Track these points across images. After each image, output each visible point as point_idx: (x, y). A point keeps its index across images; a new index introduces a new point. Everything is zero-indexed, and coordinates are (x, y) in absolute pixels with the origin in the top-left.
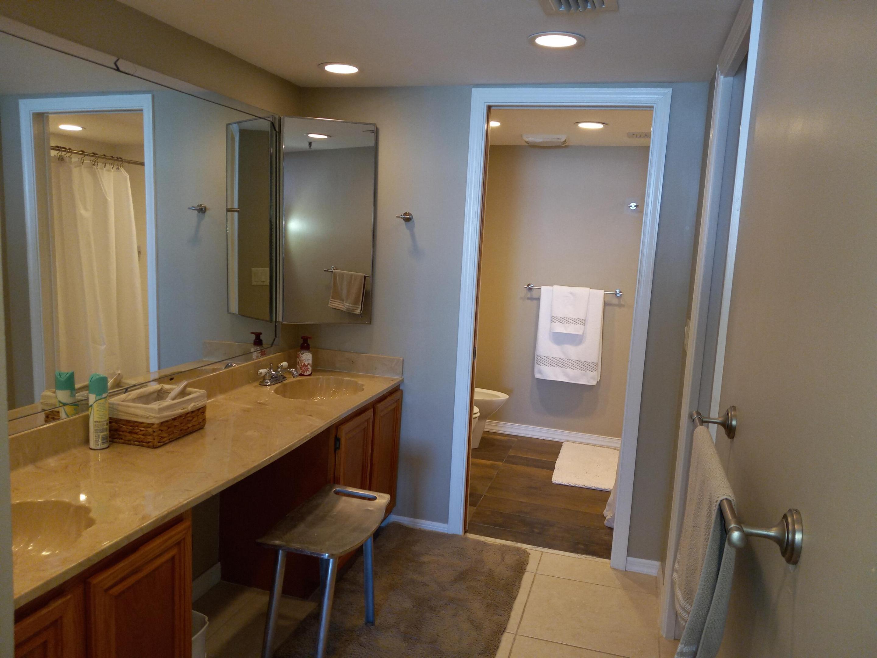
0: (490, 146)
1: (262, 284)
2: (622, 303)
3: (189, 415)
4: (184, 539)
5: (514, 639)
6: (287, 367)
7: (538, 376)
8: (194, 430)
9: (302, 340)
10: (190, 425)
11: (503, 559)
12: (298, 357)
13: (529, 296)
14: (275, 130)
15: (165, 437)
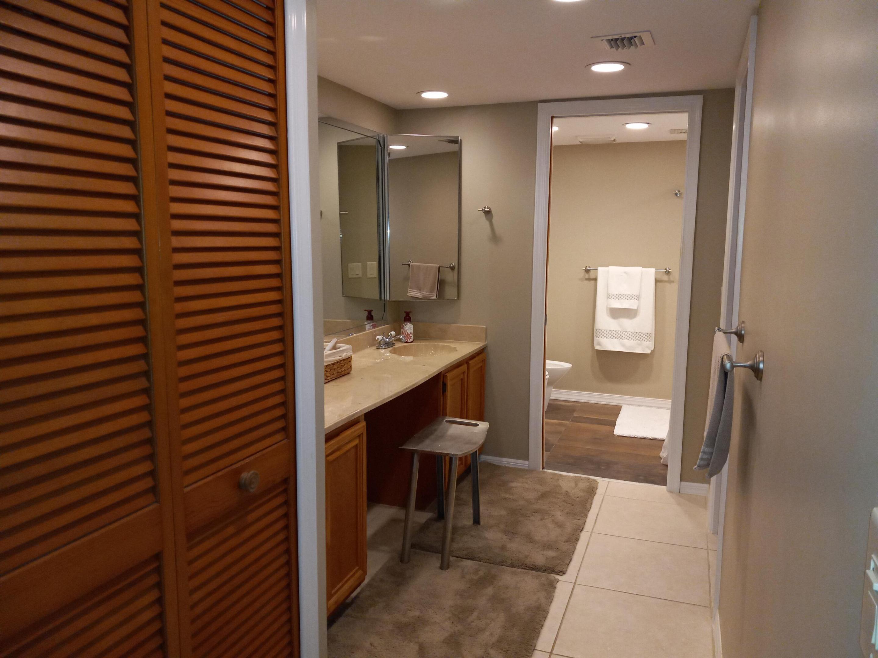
0: (554, 146)
1: (356, 276)
2: (672, 279)
3: (342, 362)
4: (362, 433)
5: (591, 535)
6: (395, 335)
7: (597, 348)
8: (345, 374)
9: (405, 314)
10: (343, 370)
11: (576, 485)
12: (403, 327)
13: (587, 277)
14: (381, 146)
15: (329, 376)
